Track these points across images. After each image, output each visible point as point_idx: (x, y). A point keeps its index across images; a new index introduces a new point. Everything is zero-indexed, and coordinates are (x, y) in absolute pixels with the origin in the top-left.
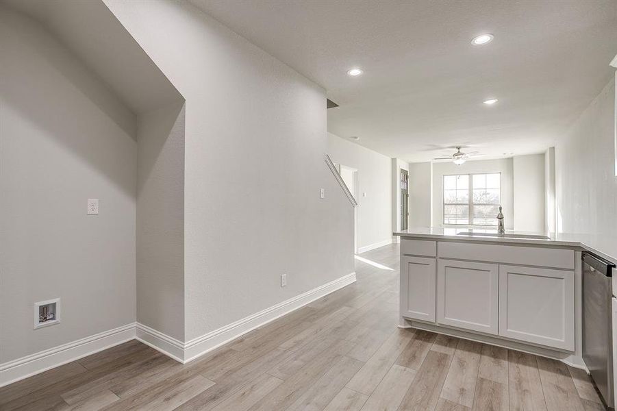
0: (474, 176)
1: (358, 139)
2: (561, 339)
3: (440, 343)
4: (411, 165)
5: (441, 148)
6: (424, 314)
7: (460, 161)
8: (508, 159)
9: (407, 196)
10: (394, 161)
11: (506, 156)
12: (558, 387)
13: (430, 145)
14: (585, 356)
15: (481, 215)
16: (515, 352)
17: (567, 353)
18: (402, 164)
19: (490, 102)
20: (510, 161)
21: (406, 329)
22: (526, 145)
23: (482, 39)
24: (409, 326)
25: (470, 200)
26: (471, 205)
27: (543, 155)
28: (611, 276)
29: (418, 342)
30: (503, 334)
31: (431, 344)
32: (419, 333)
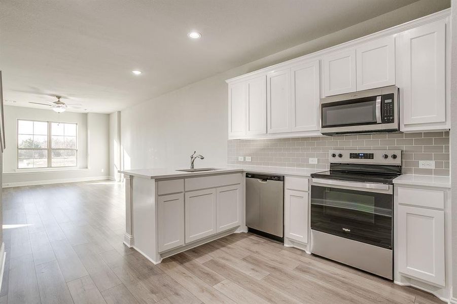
7: (60, 110)
8: (83, 114)
14: (246, 224)
20: (85, 115)
25: (49, 145)
26: (49, 149)
27: (108, 115)
28: (284, 181)
31: (194, 261)
32: (173, 258)
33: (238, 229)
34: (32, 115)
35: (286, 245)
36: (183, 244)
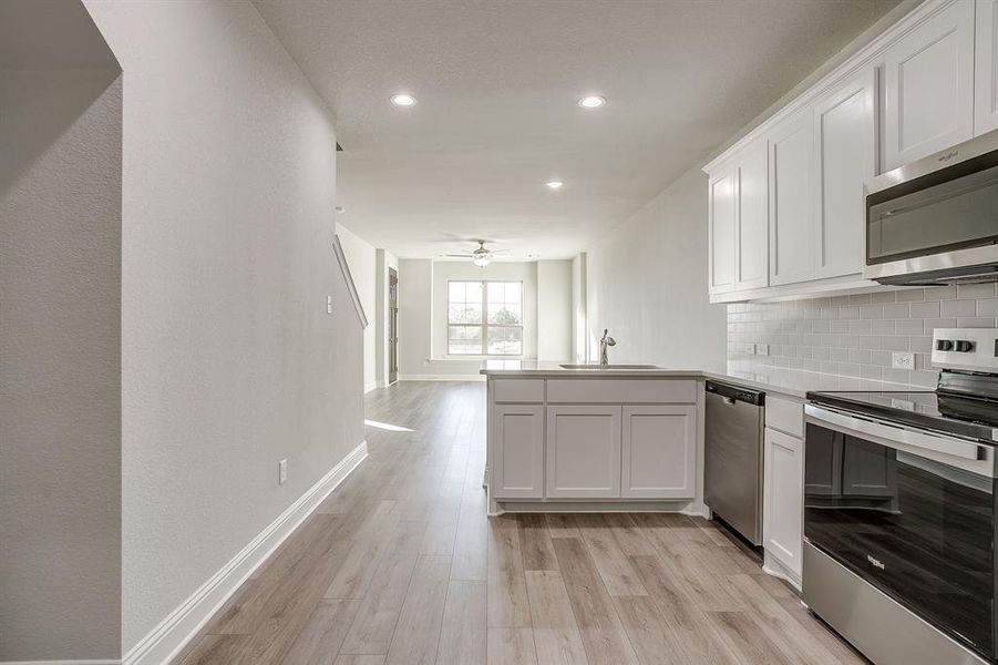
0: (490, 284)
1: (343, 211)
2: (682, 486)
3: (556, 526)
4: (402, 261)
5: (457, 240)
6: (526, 489)
7: (483, 262)
8: (532, 263)
9: (396, 310)
10: (380, 253)
11: (531, 259)
12: (697, 542)
13: (445, 234)
14: (706, 501)
15: (464, 340)
16: (637, 514)
17: (685, 502)
18: (391, 262)
19: (555, 185)
20: (534, 265)
21: (500, 516)
22: (554, 247)
23: (592, 102)
24: (503, 512)
25: (485, 319)
26: (485, 325)
27: (570, 261)
28: (764, 405)
29: (529, 531)
30: (627, 495)
31: (546, 530)
32: (520, 517)
33: (690, 505)
34: (458, 271)
35: (767, 569)
36: (538, 495)
